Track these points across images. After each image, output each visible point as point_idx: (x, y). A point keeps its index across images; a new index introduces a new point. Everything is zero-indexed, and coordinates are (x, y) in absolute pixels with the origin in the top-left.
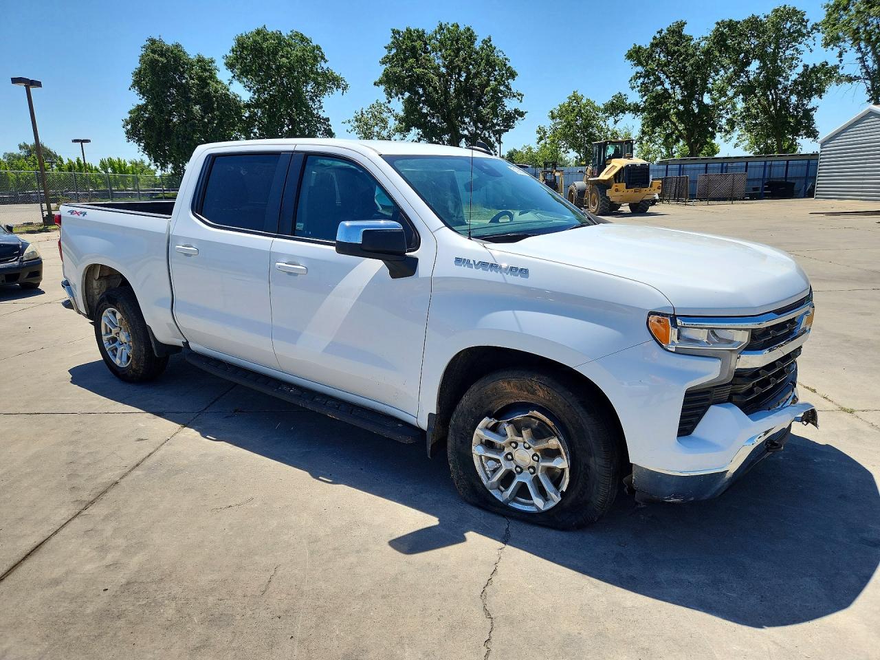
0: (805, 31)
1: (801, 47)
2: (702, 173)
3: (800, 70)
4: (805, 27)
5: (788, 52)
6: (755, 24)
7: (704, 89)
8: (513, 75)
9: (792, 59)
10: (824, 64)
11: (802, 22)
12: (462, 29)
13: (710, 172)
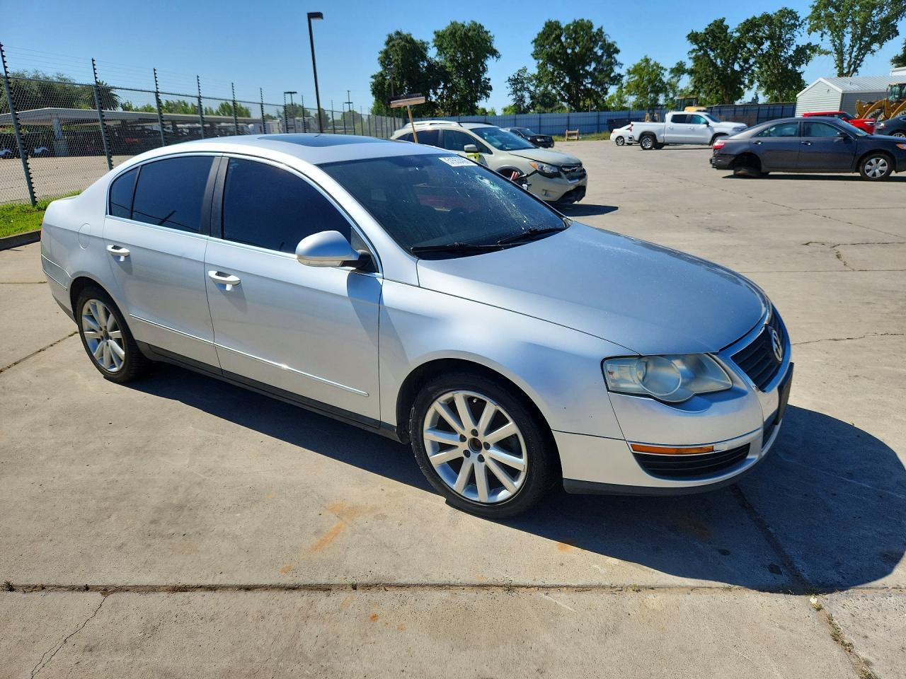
0: (797, 23)
1: (796, 33)
2: (733, 113)
3: (794, 48)
4: (798, 21)
5: (787, 36)
6: (767, 19)
7: (734, 61)
8: (617, 51)
9: (790, 40)
10: (809, 44)
11: (796, 18)
12: (585, 21)
13: (737, 113)
